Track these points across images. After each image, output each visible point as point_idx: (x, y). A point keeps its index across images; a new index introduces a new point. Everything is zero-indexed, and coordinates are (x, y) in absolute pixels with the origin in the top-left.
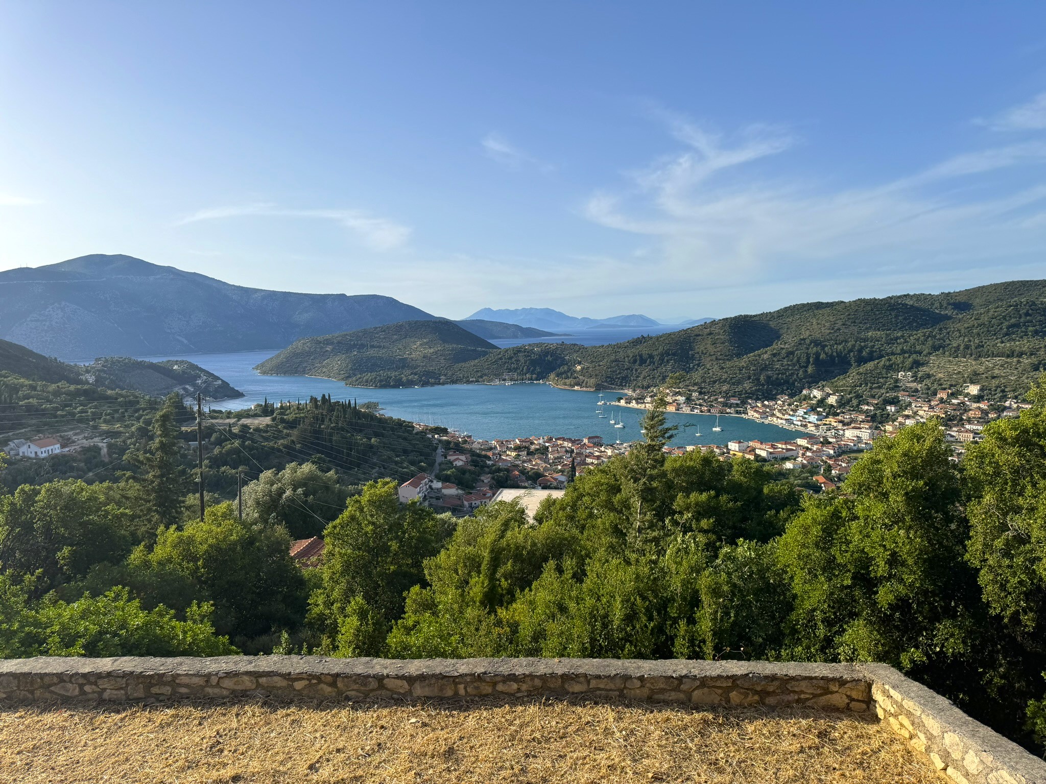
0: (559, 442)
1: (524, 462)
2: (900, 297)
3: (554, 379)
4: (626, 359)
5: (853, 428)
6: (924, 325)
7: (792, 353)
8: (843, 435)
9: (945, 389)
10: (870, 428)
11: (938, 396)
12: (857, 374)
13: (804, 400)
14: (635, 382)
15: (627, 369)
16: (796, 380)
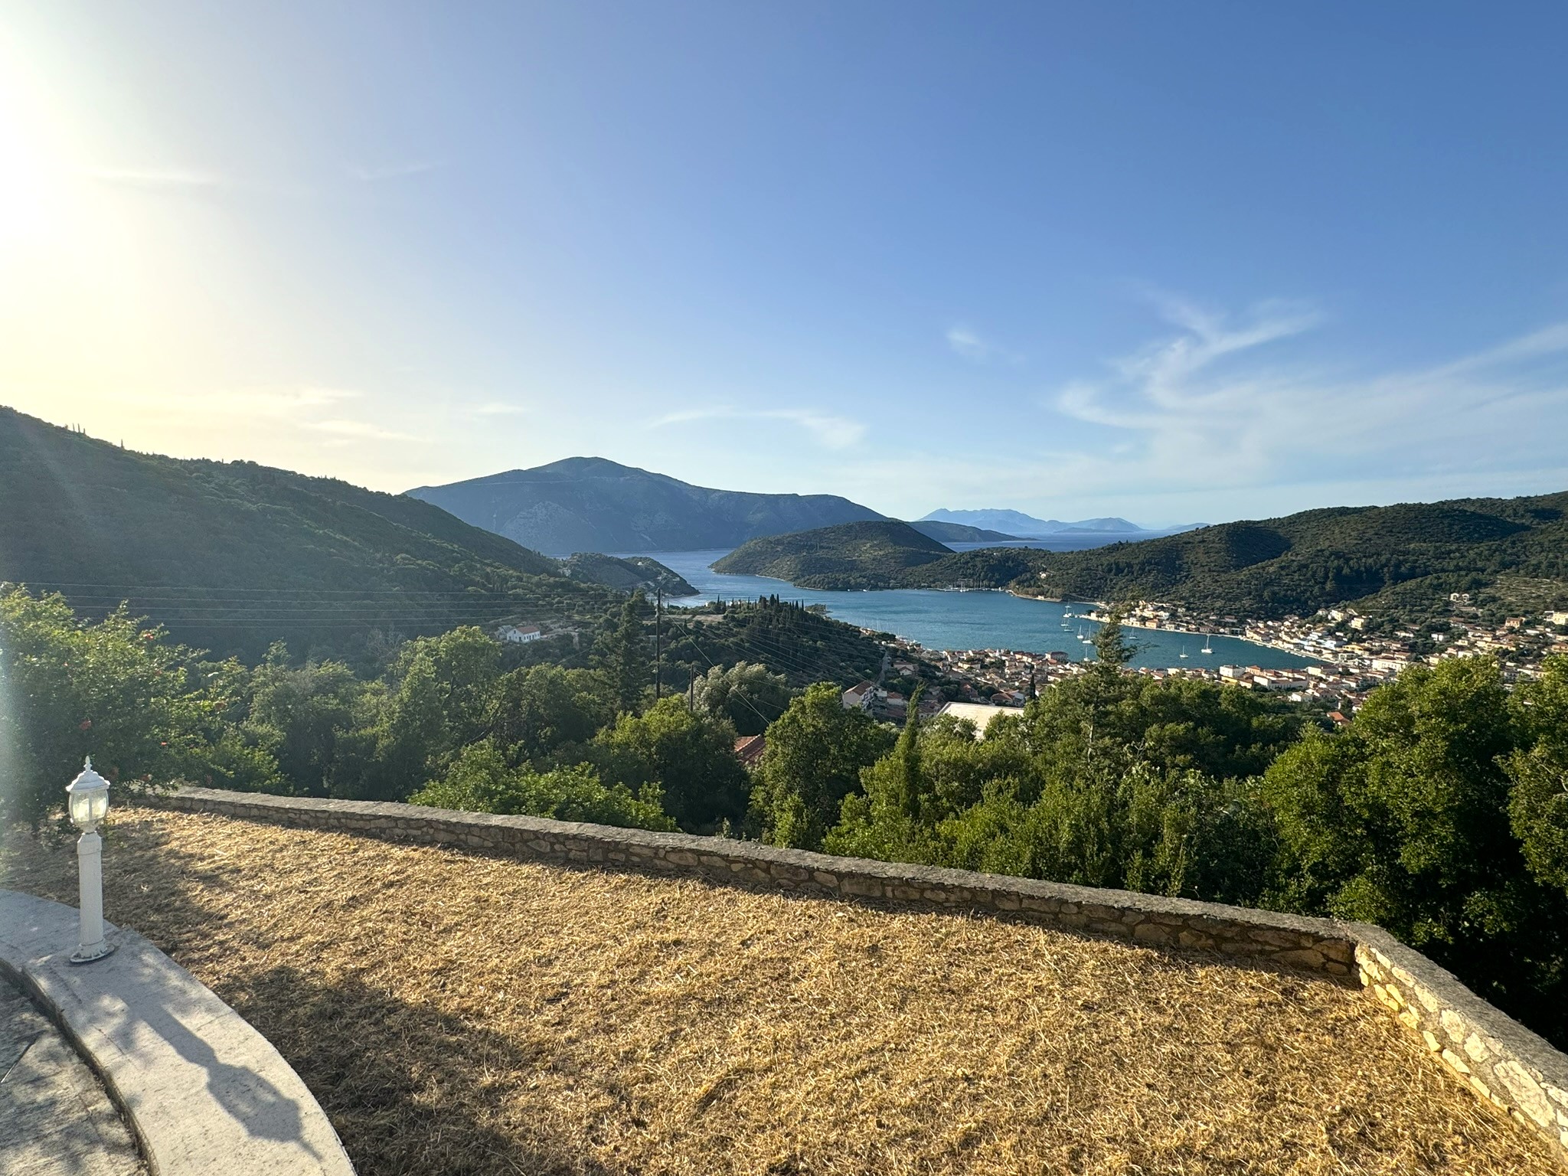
0: (1018, 656)
1: (977, 675)
2: (1456, 502)
3: (1014, 587)
4: (1100, 567)
5: (1384, 658)
6: (1490, 536)
7: (1306, 566)
8: (1370, 666)
9: (1517, 616)
10: (1408, 659)
11: (1507, 624)
12: (1392, 593)
13: (1320, 622)
14: (1109, 594)
15: (1100, 579)
16: (1309, 598)
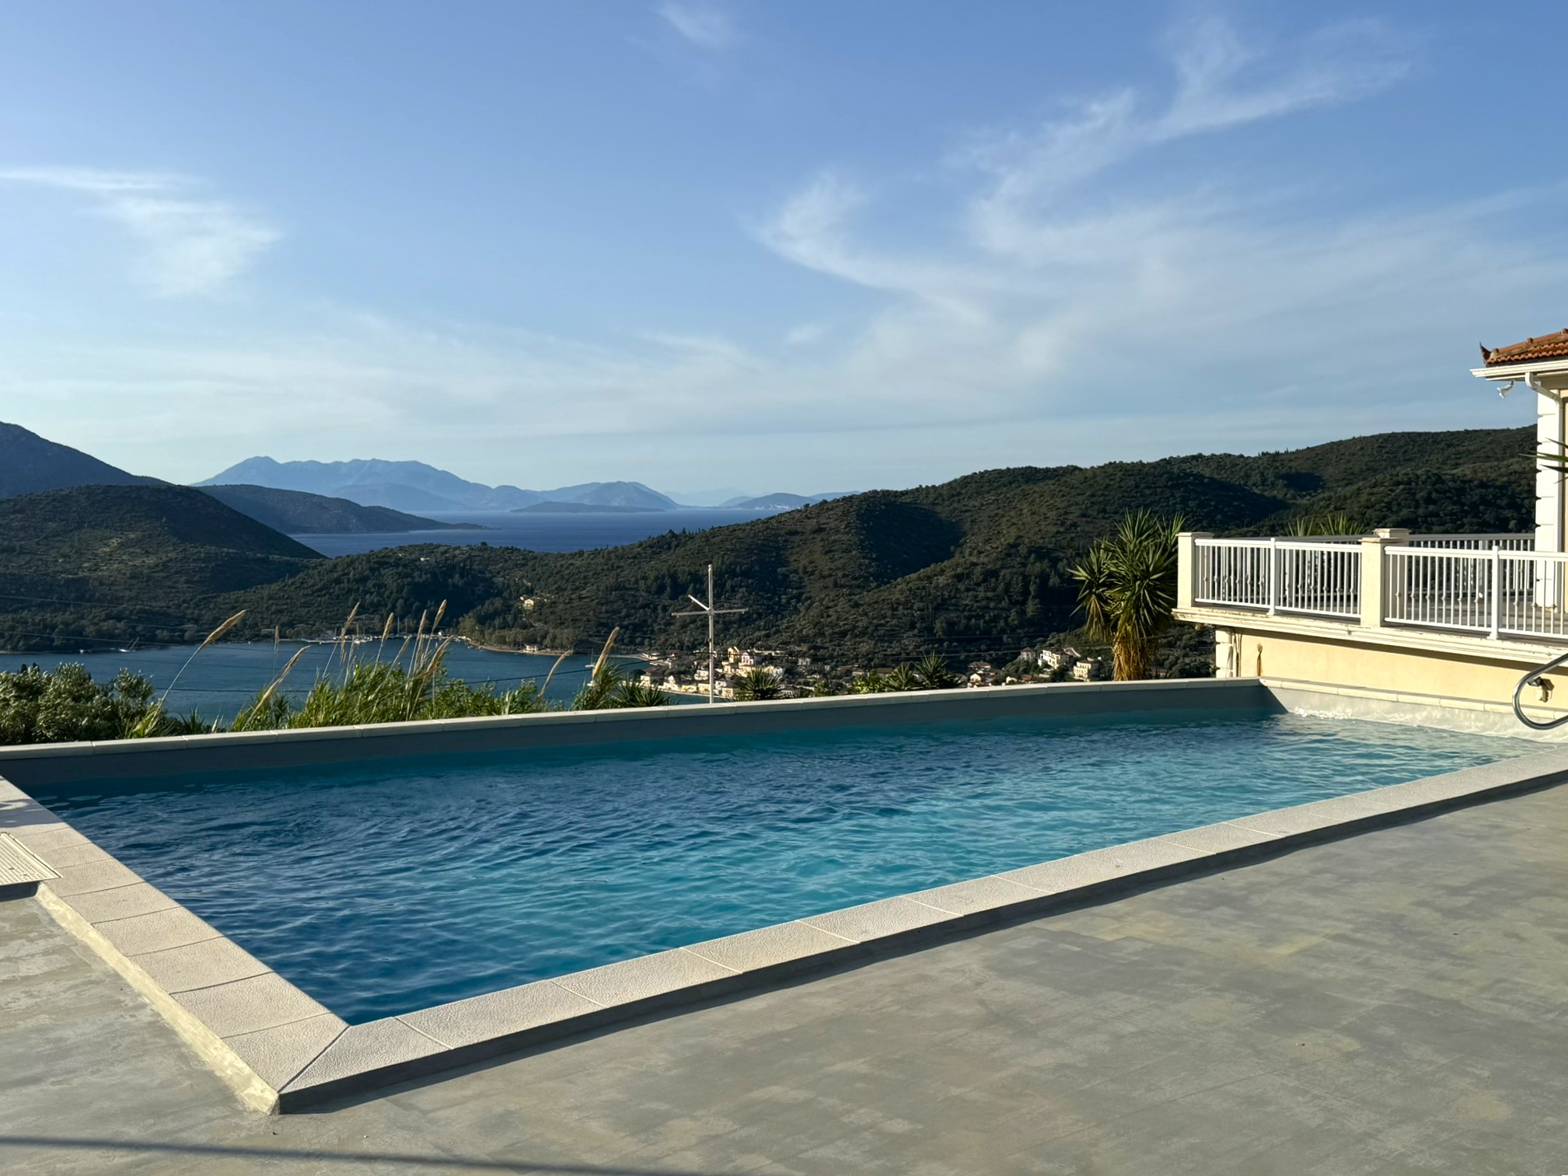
2: (1186, 460)
3: (473, 631)
4: (642, 583)
7: (994, 574)
13: (1026, 671)
14: (663, 638)
15: (643, 607)
16: (1003, 631)
